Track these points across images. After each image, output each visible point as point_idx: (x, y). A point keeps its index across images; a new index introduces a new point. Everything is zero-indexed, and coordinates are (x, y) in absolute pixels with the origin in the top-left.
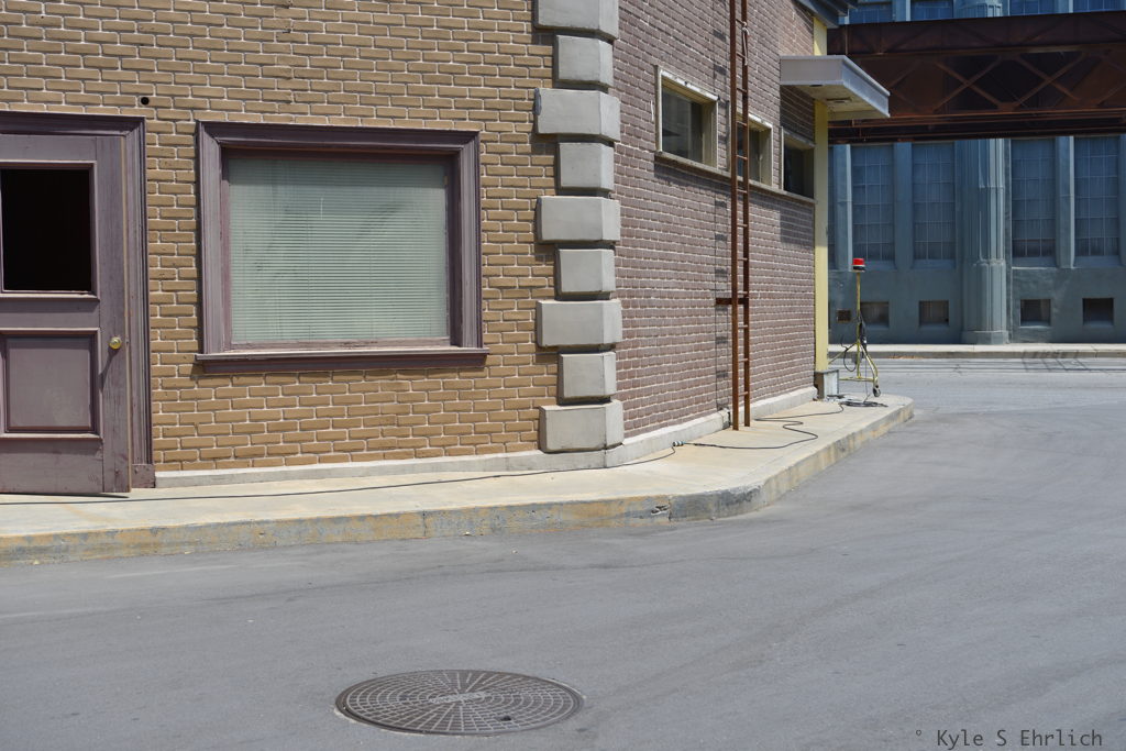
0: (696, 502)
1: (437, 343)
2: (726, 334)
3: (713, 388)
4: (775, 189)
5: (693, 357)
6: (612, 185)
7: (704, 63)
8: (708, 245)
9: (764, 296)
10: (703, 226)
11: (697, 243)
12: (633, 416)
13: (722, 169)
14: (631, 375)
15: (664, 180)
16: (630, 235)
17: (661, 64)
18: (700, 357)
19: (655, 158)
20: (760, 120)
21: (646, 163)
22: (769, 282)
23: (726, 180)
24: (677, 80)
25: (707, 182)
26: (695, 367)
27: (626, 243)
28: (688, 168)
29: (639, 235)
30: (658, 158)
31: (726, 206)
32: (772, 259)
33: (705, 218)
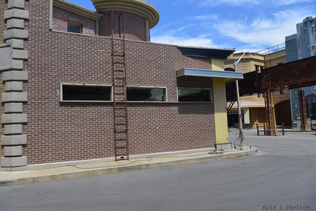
2: (125, 138)
3: (113, 151)
4: (172, 102)
5: (94, 145)
6: (21, 111)
7: (104, 78)
8: (108, 118)
9: (162, 127)
10: (103, 115)
11: (97, 119)
12: (40, 159)
13: (119, 101)
14: (40, 150)
15: (69, 106)
16: (40, 120)
17: (66, 82)
18: (100, 144)
19: (60, 102)
20: (153, 87)
21: (53, 104)
22: (168, 124)
23: (122, 103)
24: (76, 84)
25: (107, 105)
26: (95, 147)
27: (36, 122)
28: (87, 103)
29: (47, 120)
30: (62, 102)
31: (125, 108)
32: (170, 118)
33: (105, 113)
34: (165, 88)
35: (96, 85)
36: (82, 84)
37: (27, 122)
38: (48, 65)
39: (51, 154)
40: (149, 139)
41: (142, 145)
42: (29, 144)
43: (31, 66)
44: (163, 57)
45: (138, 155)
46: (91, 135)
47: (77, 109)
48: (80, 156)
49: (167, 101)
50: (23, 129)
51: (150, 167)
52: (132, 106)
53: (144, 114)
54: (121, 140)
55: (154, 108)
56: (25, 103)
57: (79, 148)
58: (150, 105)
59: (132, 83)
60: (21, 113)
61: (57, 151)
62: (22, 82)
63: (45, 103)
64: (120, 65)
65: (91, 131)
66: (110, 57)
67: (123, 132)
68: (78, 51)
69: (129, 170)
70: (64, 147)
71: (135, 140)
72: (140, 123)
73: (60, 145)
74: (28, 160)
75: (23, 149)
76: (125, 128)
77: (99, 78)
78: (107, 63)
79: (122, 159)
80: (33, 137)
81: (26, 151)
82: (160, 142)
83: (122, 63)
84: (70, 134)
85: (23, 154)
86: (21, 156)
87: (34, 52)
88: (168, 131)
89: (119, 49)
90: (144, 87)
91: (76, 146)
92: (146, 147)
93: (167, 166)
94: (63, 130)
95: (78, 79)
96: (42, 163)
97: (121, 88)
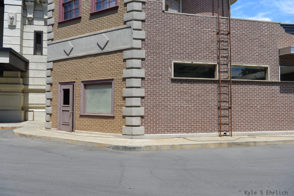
0: (117, 147)
1: (110, 114)
2: (228, 115)
3: (217, 127)
4: (273, 81)
5: (200, 120)
6: (140, 86)
7: (210, 56)
8: (212, 95)
9: (263, 106)
10: (208, 92)
11: (203, 95)
12: (155, 130)
13: (223, 79)
14: (154, 122)
15: (179, 83)
16: (155, 95)
17: (177, 60)
18: (205, 120)
19: (172, 79)
20: (256, 66)
21: (166, 80)
22: (269, 103)
23: (226, 81)
24: (185, 62)
25: (212, 82)
26: (201, 122)
27: (152, 96)
28: (194, 80)
29: (160, 95)
30: (173, 79)
31: (228, 86)
32: (271, 98)
33: (210, 90)
34: (268, 67)
35: (202, 63)
36: (191, 63)
37: (144, 96)
38: (161, 44)
39: (164, 126)
40: (250, 117)
41: (243, 123)
42: (146, 116)
43: (147, 45)
44: (266, 35)
45: (240, 132)
46: (198, 110)
47: (186, 85)
48: (187, 129)
49: (269, 80)
50: (141, 102)
51: (257, 144)
52: (235, 84)
53: (246, 92)
54: (224, 116)
55: (255, 87)
56: (143, 79)
57: (187, 122)
58: (252, 83)
59: (235, 61)
60: (139, 87)
61: (169, 124)
62: (141, 60)
63: (159, 79)
64: (225, 44)
65: (198, 107)
66: (215, 36)
67: (226, 109)
68: (187, 31)
69: (238, 146)
70: (174, 120)
71: (237, 118)
72: (242, 101)
73: (171, 118)
74: (145, 130)
75: (141, 120)
76: (228, 106)
77: (205, 56)
78: (212, 42)
79: (225, 135)
80: (149, 110)
81: (143, 122)
82: (261, 121)
83: (226, 42)
84: (179, 108)
85: (141, 124)
86: (139, 126)
87: (150, 32)
88: (269, 110)
89: (224, 28)
90: (247, 65)
91: (185, 120)
92: (247, 125)
93: (274, 145)
94: (174, 104)
95: (187, 57)
96: (156, 134)
97: (225, 66)
